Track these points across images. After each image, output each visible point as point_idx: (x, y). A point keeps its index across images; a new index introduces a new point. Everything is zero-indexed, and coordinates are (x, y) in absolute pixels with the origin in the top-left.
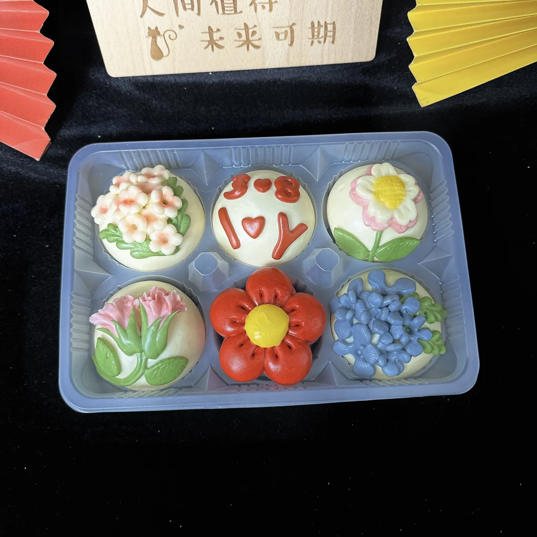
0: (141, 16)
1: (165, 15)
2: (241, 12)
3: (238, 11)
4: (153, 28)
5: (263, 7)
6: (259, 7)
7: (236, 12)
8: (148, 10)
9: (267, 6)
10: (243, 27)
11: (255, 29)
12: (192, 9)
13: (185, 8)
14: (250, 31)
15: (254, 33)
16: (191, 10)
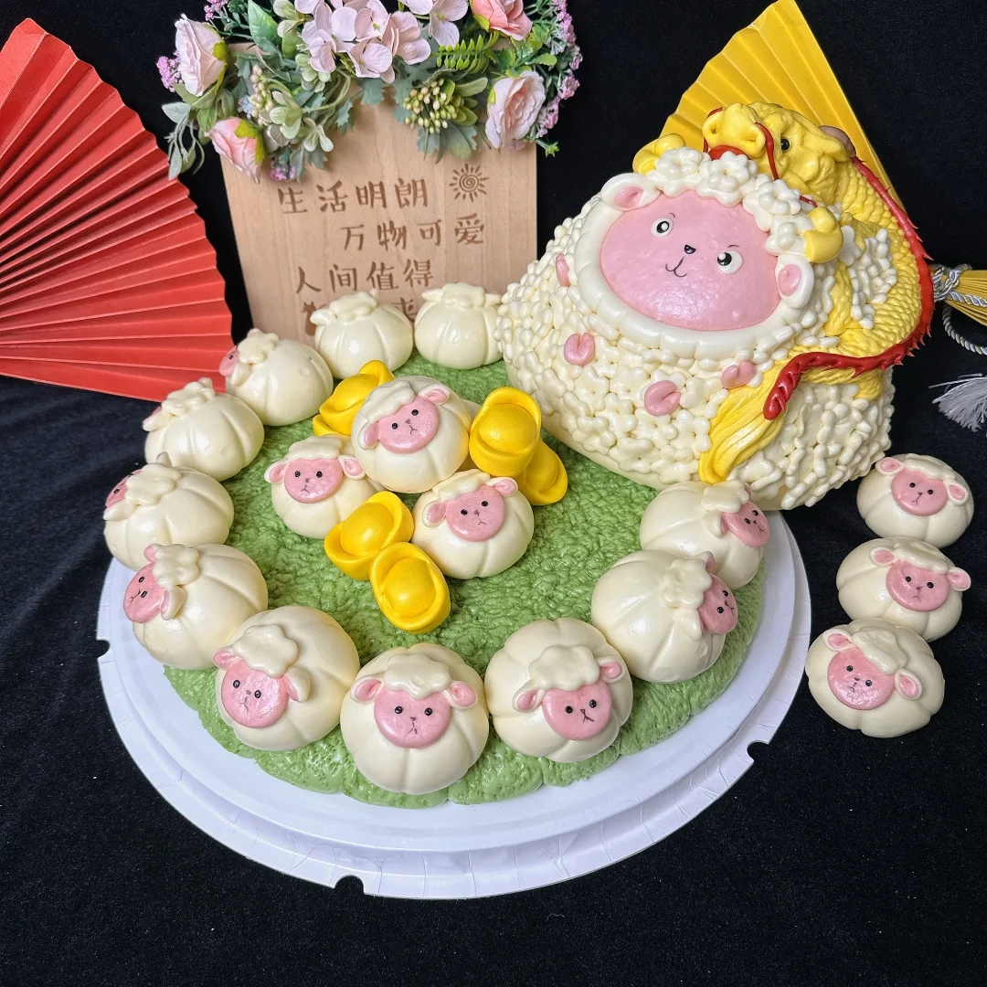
0: (298, 292)
1: (322, 292)
2: (397, 287)
3: (394, 286)
4: (309, 303)
5: (419, 282)
6: (415, 282)
7: (392, 287)
8: (305, 287)
9: (423, 281)
10: (400, 301)
11: (412, 303)
12: (349, 284)
13: (341, 284)
14: (407, 306)
15: (411, 307)
16: (347, 286)
